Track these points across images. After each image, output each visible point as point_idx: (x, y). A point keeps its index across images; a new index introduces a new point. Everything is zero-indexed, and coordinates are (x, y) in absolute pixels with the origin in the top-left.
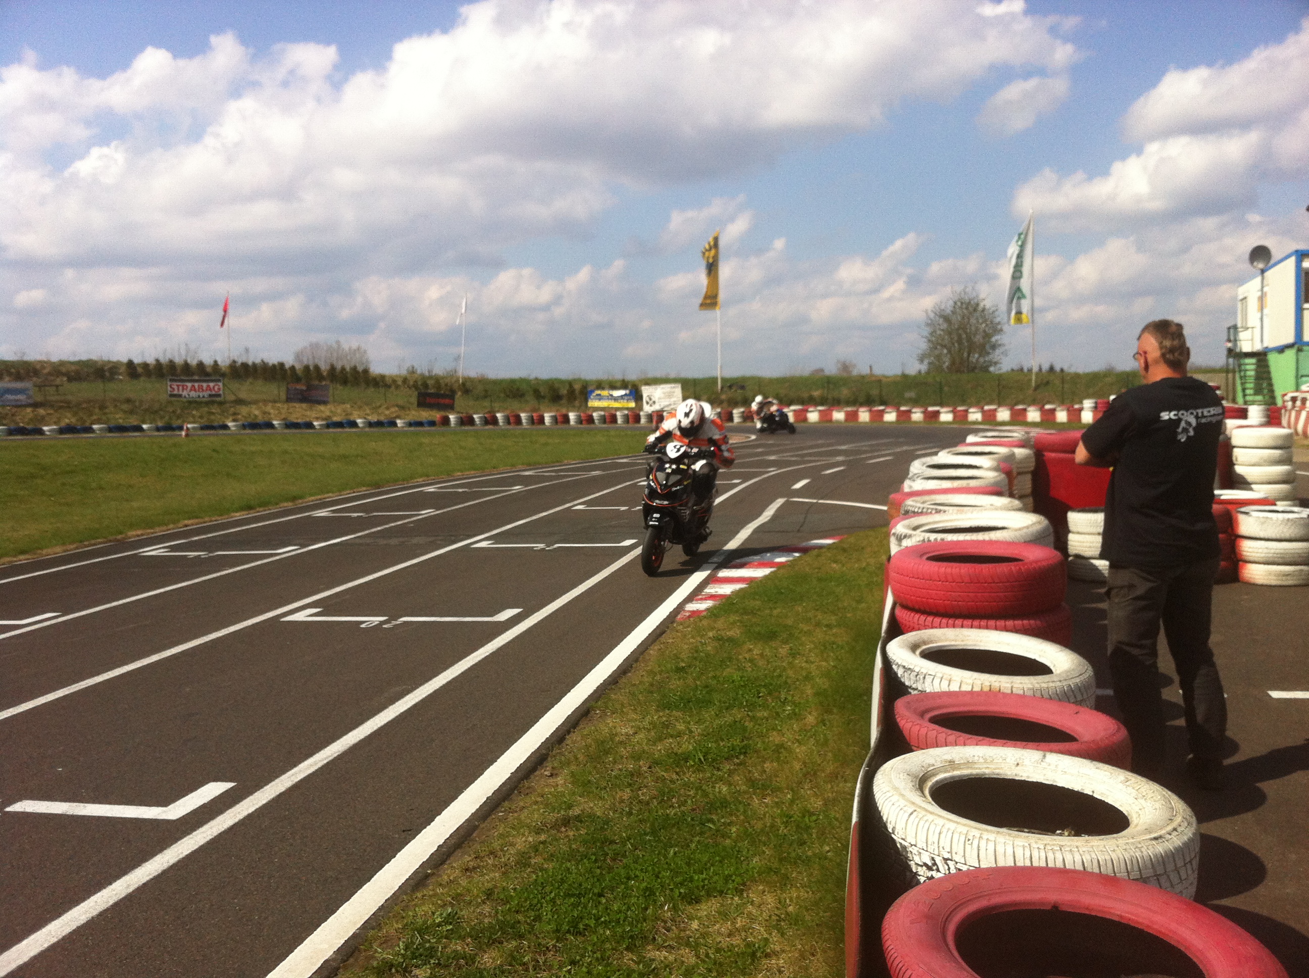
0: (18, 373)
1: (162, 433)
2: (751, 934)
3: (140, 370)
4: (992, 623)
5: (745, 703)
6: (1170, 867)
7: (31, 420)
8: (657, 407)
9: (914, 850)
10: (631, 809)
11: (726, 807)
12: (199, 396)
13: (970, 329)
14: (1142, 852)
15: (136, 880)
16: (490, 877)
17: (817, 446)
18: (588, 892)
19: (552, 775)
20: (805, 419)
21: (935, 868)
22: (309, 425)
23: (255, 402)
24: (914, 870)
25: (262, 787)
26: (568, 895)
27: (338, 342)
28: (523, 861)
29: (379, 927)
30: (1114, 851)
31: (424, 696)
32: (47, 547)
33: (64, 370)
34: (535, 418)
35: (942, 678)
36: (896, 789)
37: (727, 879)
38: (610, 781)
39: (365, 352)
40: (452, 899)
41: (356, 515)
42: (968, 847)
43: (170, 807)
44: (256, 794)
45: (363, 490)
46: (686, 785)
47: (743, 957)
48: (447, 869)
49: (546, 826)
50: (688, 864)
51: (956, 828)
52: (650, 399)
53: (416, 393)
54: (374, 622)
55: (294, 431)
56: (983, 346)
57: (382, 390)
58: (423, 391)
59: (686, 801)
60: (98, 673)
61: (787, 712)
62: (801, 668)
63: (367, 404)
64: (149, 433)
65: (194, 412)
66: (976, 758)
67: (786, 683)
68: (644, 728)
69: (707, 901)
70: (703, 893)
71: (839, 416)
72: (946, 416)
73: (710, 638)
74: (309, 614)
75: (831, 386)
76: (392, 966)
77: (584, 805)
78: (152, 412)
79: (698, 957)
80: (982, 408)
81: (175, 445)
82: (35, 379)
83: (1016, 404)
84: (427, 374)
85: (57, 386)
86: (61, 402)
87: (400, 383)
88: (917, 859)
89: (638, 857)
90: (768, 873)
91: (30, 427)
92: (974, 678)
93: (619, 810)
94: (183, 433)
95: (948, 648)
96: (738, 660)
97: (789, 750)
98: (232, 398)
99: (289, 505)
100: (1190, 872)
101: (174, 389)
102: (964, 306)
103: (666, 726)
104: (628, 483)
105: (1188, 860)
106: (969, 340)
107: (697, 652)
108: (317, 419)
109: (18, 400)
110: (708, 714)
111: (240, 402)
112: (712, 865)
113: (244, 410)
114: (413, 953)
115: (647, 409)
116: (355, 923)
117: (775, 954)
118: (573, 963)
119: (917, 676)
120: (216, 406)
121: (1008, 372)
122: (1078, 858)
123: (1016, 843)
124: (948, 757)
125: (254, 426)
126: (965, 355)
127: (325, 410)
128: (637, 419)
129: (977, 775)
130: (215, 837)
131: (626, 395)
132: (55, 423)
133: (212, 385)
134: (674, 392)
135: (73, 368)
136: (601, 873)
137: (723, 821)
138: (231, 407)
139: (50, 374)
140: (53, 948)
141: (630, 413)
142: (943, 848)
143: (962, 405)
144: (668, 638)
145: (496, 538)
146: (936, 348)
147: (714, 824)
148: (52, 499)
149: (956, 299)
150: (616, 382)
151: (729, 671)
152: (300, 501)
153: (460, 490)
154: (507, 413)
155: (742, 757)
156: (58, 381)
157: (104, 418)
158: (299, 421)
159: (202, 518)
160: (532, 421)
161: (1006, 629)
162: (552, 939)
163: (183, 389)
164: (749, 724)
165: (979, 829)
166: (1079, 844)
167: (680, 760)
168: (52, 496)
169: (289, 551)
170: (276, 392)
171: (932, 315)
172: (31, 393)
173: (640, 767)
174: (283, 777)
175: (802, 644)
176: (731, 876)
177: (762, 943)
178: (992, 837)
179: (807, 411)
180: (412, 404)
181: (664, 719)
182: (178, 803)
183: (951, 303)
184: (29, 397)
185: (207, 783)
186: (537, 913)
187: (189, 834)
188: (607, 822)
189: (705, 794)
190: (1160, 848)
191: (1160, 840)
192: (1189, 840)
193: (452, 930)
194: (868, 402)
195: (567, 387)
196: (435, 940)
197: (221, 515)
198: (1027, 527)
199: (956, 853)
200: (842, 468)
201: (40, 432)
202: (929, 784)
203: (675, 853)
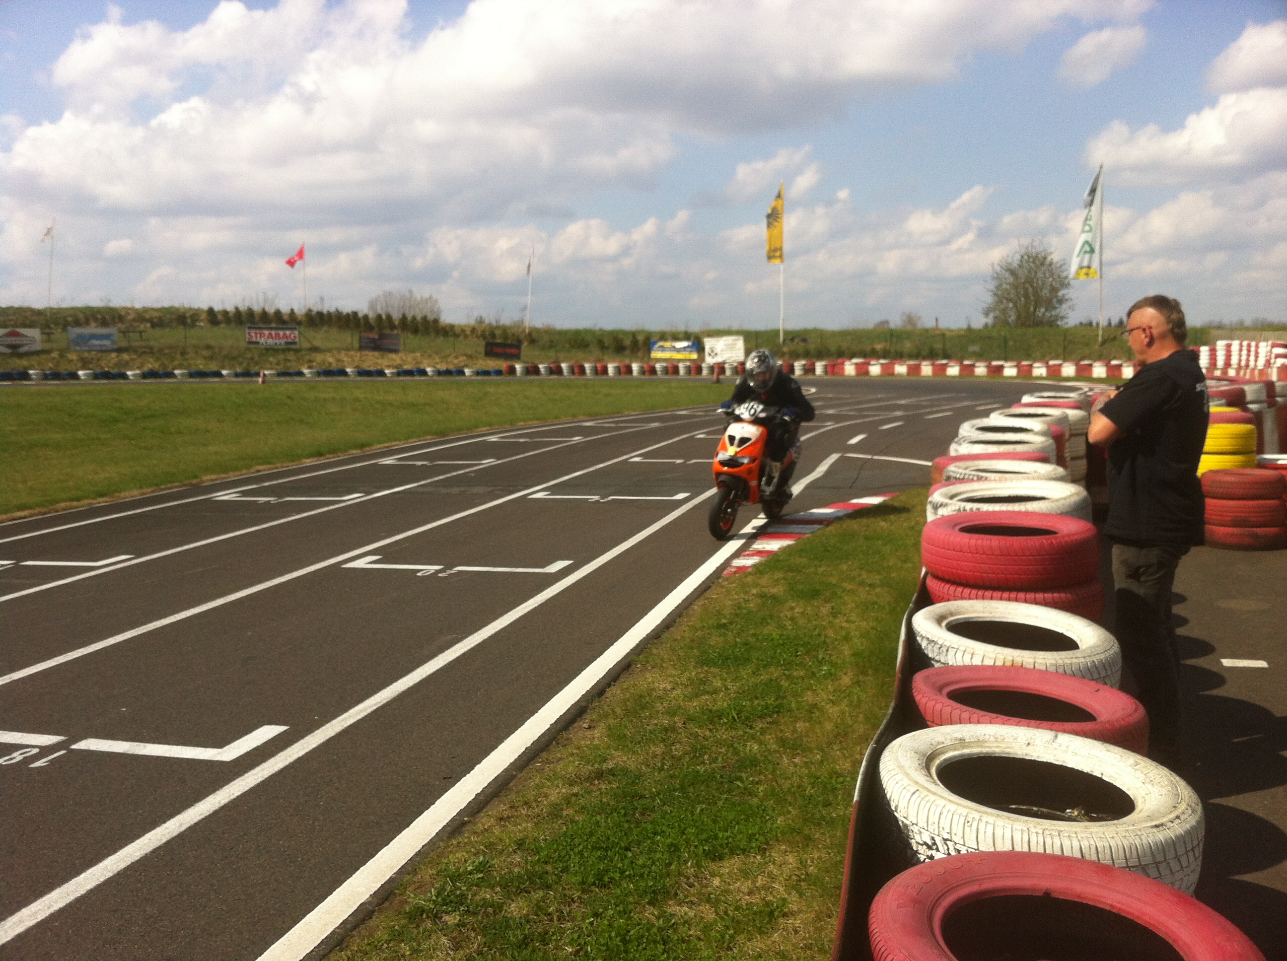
0: (104, 319)
1: (240, 379)
2: (771, 893)
3: (220, 317)
4: (1021, 595)
5: (782, 662)
6: (1171, 855)
7: (116, 365)
8: (719, 359)
9: (915, 829)
10: (663, 764)
11: (756, 766)
12: (276, 344)
13: (1037, 283)
14: (1141, 840)
15: (188, 819)
16: (524, 828)
17: (878, 400)
18: (615, 845)
19: (590, 728)
20: (867, 373)
21: (934, 847)
22: (381, 373)
23: (329, 350)
24: (915, 849)
25: (313, 731)
26: (594, 848)
27: (410, 292)
28: (555, 812)
29: (415, 872)
30: (1113, 838)
31: (472, 645)
32: (125, 490)
33: (147, 316)
34: (599, 368)
35: (964, 652)
36: (901, 767)
37: (751, 838)
38: (645, 735)
39: (436, 301)
40: (486, 847)
41: (420, 463)
42: (967, 829)
43: (225, 748)
44: (307, 738)
45: (429, 439)
46: (718, 743)
47: (760, 916)
48: (482, 818)
49: (580, 779)
50: (714, 822)
51: (956, 810)
52: (712, 351)
53: (484, 343)
54: (429, 570)
55: (366, 378)
56: (1049, 301)
57: (451, 339)
58: (491, 341)
59: (717, 758)
60: (165, 616)
61: (823, 672)
62: (842, 627)
63: (437, 353)
64: (228, 379)
65: (271, 359)
66: (987, 737)
67: (824, 642)
68: (682, 684)
69: (730, 859)
70: (726, 851)
71: (901, 369)
72: (1010, 371)
73: (753, 595)
74: (368, 561)
75: (894, 339)
76: (423, 911)
77: (619, 758)
78: (230, 359)
79: (717, 914)
80: (1047, 363)
81: (251, 392)
82: (119, 325)
83: (1083, 359)
84: (494, 324)
85: (141, 332)
86: (145, 347)
87: (468, 332)
88: (918, 838)
89: (666, 813)
90: (792, 833)
91: (115, 371)
92: (997, 652)
93: (652, 765)
94: (260, 380)
95: (975, 620)
96: (779, 617)
97: (821, 710)
98: (306, 345)
99: (356, 452)
100: (1192, 859)
101: (251, 336)
102: (1031, 260)
103: (703, 682)
104: (685, 436)
105: (1189, 847)
106: (1036, 293)
107: (739, 608)
108: (389, 367)
109: (104, 345)
110: (745, 672)
111: (315, 349)
112: (738, 823)
113: (319, 357)
114: (444, 899)
115: (709, 360)
116: (392, 868)
117: (792, 914)
118: (596, 915)
119: (940, 648)
120: (292, 353)
121: (1076, 326)
122: (1076, 844)
123: (1015, 827)
124: (959, 735)
125: (328, 373)
126: (1032, 309)
127: (396, 358)
128: (699, 370)
129: (987, 753)
130: (266, 779)
131: (688, 347)
132: (138, 368)
133: (288, 332)
134: (736, 344)
135: (156, 314)
136: (629, 828)
137: (751, 779)
138: (306, 355)
139: (134, 320)
140: (108, 882)
141: (692, 365)
142: (943, 828)
143: (1027, 360)
144: (713, 594)
145: (553, 489)
146: (1002, 302)
147: (742, 781)
148: (133, 442)
149: (1023, 252)
150: (679, 333)
151: (770, 630)
152: (368, 449)
153: (522, 440)
154: (572, 362)
155: (775, 716)
156: (142, 327)
157: (185, 363)
158: (372, 369)
159: (273, 464)
160: (595, 371)
161: (1036, 602)
162: (577, 890)
163: (261, 336)
164: (784, 683)
165: (979, 812)
166: (1078, 830)
167: (713, 717)
168: (133, 439)
169: (355, 497)
170: (349, 340)
171: (998, 269)
172: (115, 338)
173: (675, 723)
174: (334, 722)
175: (845, 604)
176: (754, 835)
177: (780, 903)
178: (991, 819)
179: (869, 364)
180: (480, 353)
181: (702, 675)
182: (232, 745)
183: (1018, 257)
184: (114, 342)
185: (262, 726)
186: (565, 864)
187: (241, 775)
188: (638, 777)
189: (736, 752)
190: (1161, 836)
191: (1161, 828)
192: (1191, 827)
193: (482, 878)
194: (931, 356)
195: (631, 338)
196: (465, 888)
197: (293, 461)
198: (1065, 499)
199: (955, 834)
200: (899, 423)
201: (124, 376)
202: (937, 762)
203: (702, 810)
